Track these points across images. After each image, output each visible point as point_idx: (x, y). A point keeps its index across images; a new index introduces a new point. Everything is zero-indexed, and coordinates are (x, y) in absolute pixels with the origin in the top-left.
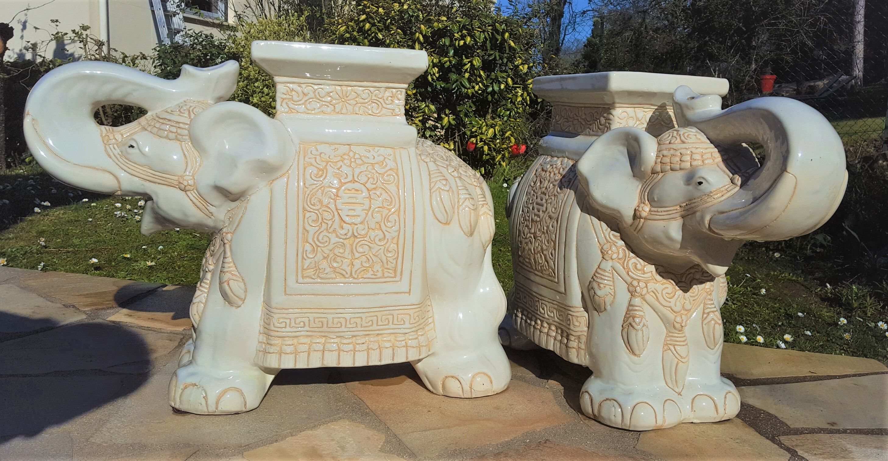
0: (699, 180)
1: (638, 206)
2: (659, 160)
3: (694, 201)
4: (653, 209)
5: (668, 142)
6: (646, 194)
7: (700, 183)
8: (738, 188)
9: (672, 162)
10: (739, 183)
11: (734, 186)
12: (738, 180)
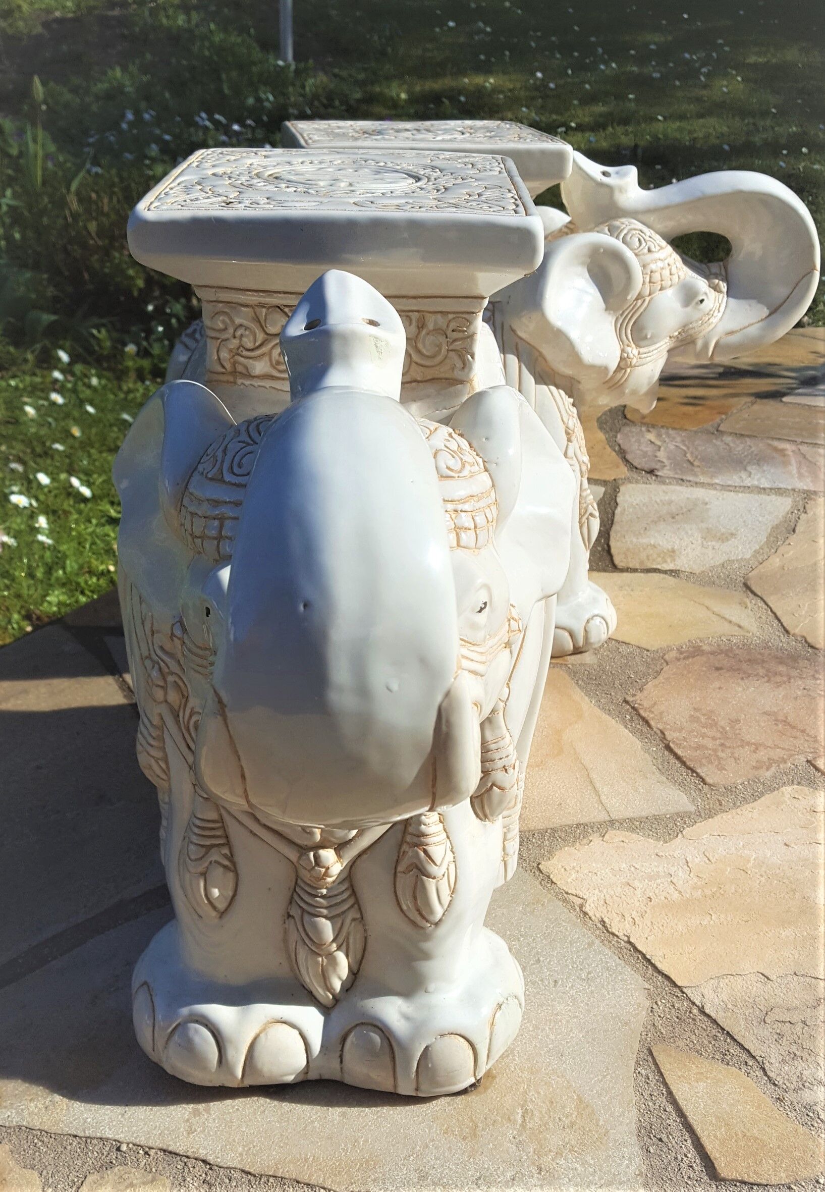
0: (701, 298)
1: (623, 351)
2: (648, 280)
3: (691, 326)
4: (642, 350)
5: (646, 250)
6: (629, 332)
7: (702, 301)
8: (726, 296)
9: (663, 278)
10: (725, 290)
11: (721, 295)
12: (723, 286)
